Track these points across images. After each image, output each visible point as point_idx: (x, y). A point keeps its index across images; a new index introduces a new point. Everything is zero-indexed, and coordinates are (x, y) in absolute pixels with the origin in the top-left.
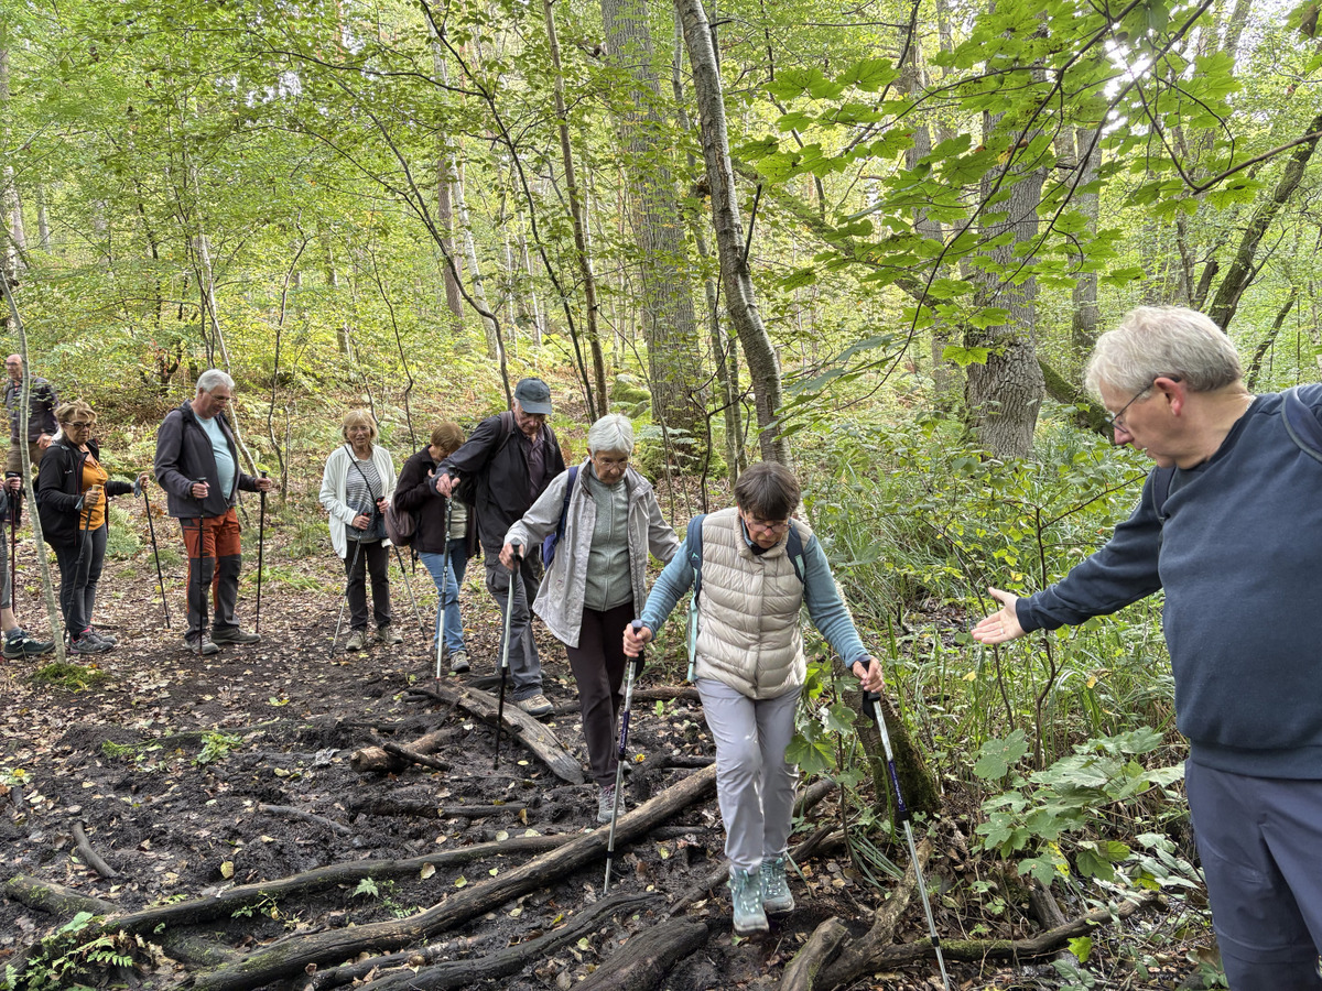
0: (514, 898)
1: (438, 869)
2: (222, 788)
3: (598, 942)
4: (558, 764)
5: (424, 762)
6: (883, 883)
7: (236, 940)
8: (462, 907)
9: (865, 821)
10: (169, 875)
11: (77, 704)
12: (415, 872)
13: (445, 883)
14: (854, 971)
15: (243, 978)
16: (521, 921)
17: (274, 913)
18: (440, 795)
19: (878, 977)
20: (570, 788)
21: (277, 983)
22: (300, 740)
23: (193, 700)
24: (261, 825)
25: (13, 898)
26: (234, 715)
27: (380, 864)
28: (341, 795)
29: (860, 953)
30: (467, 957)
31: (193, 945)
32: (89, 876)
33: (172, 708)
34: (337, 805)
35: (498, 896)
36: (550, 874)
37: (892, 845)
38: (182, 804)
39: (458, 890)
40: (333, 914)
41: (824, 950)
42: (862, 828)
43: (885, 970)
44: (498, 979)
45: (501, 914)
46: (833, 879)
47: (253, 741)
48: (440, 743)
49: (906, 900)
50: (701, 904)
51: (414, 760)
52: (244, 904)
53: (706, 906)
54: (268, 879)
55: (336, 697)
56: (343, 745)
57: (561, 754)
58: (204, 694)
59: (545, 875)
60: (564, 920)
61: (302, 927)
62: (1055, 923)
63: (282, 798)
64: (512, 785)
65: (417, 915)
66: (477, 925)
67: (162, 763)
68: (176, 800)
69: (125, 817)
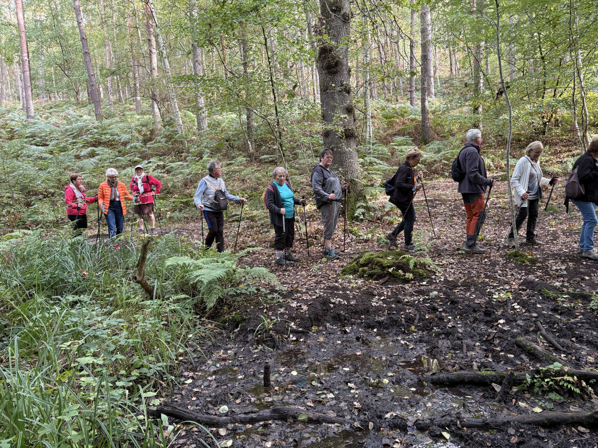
10: (589, 357)
11: (525, 270)
23: (579, 277)
25: (519, 346)
32: (550, 346)
33: (569, 280)
38: (587, 326)
58: (584, 276)
67: (572, 305)
68: (583, 323)
69: (561, 325)
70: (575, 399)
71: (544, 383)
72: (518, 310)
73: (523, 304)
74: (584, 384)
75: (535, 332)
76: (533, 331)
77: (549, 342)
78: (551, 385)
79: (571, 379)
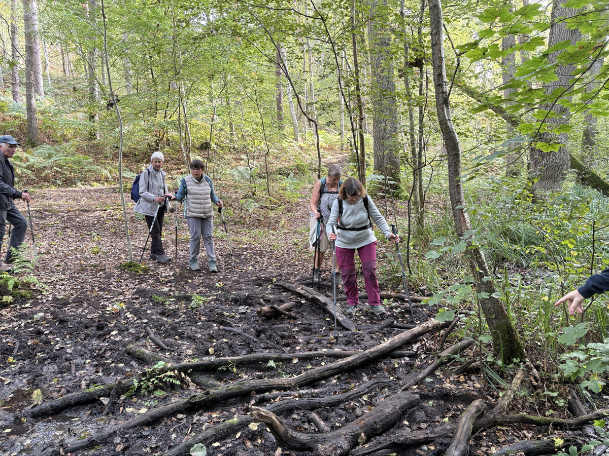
0: (333, 375)
1: (299, 360)
2: (203, 318)
3: (371, 398)
4: (344, 321)
5: (286, 315)
6: (498, 388)
7: (220, 379)
8: (312, 377)
9: (490, 359)
10: (188, 350)
11: (139, 279)
12: (289, 360)
13: (302, 366)
14: (489, 423)
15: (228, 394)
16: (337, 385)
17: (235, 370)
18: (294, 330)
19: (499, 428)
20: (350, 332)
21: (239, 398)
22: (231, 301)
23: (184, 281)
24: (222, 335)
25: (129, 354)
26: (201, 289)
27: (276, 355)
28: (253, 325)
29: (492, 416)
30: (316, 397)
31: (203, 379)
32: (157, 348)
33: (176, 284)
34: (251, 329)
35: (326, 374)
36: (348, 367)
37: (502, 371)
38: (188, 323)
39: (308, 369)
40: (257, 373)
41: (477, 412)
42: (487, 362)
43: (502, 425)
44: (330, 407)
45: (328, 382)
46: (474, 383)
47: (212, 300)
48: (291, 308)
49: (512, 396)
50: (415, 387)
51: (283, 314)
52: (223, 365)
53: (417, 388)
54: (229, 356)
55: (243, 285)
56: (250, 305)
57: (345, 317)
58: (188, 279)
59: (346, 367)
60: (355, 387)
61: (245, 377)
62: (582, 414)
63: (227, 324)
64: (324, 328)
65: (293, 378)
66: (318, 385)
67: (177, 306)
68: (185, 321)
69: (167, 326)
70: (176, 390)
71: (149, 384)
72: (131, 319)
73: (136, 312)
74: (183, 375)
75: (145, 337)
76: (143, 336)
77: (157, 344)
78: (156, 383)
79: (172, 373)
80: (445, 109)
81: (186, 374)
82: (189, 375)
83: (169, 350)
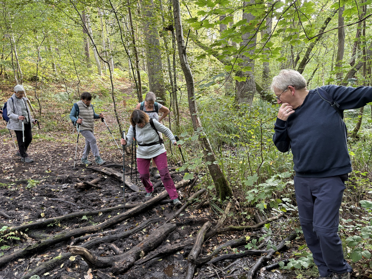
0: (124, 220)
1: (103, 213)
2: (36, 194)
3: (148, 230)
4: (132, 186)
5: (94, 187)
6: (219, 214)
7: (49, 232)
8: (111, 222)
9: (214, 199)
10: (26, 217)
12: (97, 214)
13: (105, 217)
14: (213, 234)
15: (54, 241)
16: (127, 225)
17: (59, 225)
18: (100, 195)
19: (219, 235)
20: (136, 193)
21: (63, 242)
22: (57, 182)
23: (22, 171)
24: (50, 204)
26: (35, 175)
27: (88, 212)
28: (72, 195)
29: (215, 230)
30: (114, 234)
31: (37, 234)
32: (2, 218)
33: (16, 174)
34: (71, 198)
35: (120, 219)
36: (134, 213)
37: (221, 205)
38: (25, 199)
39: (109, 218)
40: (75, 225)
41: (206, 229)
42: (213, 200)
43: (220, 234)
44: (123, 239)
45: (121, 224)
46: (206, 213)
47: (43, 182)
48: (98, 182)
49: (225, 217)
50: (174, 220)
51: (92, 186)
52: (51, 223)
53: (175, 220)
54: (55, 217)
55: (65, 170)
56: (70, 183)
57: (133, 184)
58: (25, 170)
59: (133, 214)
60: (138, 225)
61: (67, 228)
62: (260, 221)
63: (54, 197)
64: (120, 192)
65: (99, 224)
66: (115, 227)
67: (17, 188)
69: (9, 202)
70: (17, 244)
74: (22, 233)
77: (2, 215)
78: (2, 241)
79: (13, 233)
80: (184, 56)
81: (24, 232)
82: (26, 233)
83: (11, 218)
